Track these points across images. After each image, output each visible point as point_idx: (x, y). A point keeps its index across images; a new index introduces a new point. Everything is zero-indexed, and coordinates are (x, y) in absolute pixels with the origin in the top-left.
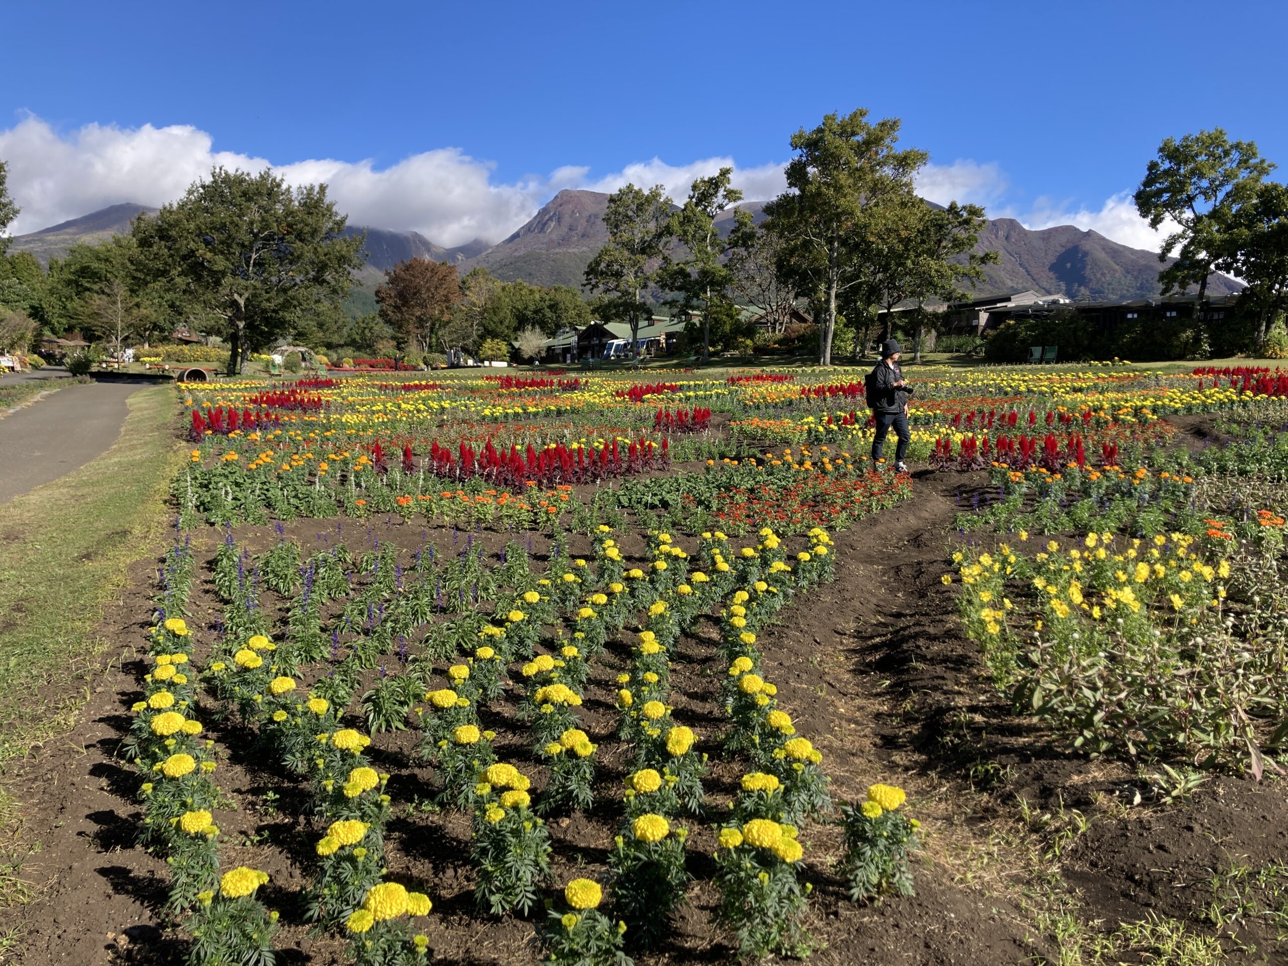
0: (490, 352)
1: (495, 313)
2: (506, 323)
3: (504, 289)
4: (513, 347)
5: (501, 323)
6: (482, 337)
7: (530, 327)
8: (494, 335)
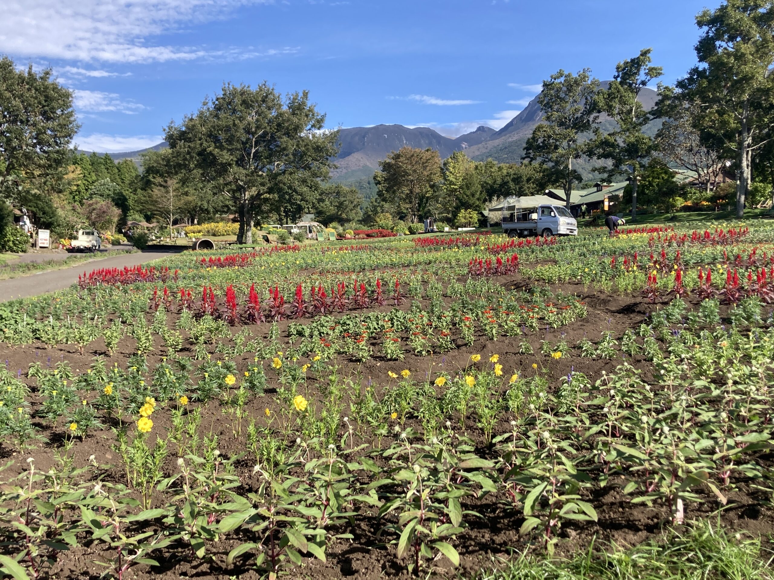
0: (463, 220)
1: (468, 188)
2: (477, 196)
3: (476, 168)
4: (483, 215)
5: (473, 195)
6: (457, 209)
7: (495, 198)
8: (467, 206)
